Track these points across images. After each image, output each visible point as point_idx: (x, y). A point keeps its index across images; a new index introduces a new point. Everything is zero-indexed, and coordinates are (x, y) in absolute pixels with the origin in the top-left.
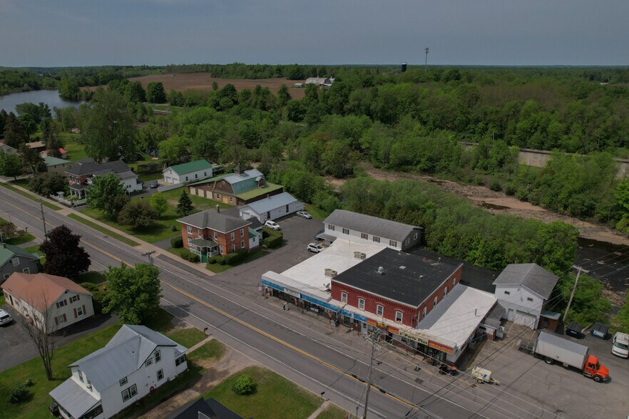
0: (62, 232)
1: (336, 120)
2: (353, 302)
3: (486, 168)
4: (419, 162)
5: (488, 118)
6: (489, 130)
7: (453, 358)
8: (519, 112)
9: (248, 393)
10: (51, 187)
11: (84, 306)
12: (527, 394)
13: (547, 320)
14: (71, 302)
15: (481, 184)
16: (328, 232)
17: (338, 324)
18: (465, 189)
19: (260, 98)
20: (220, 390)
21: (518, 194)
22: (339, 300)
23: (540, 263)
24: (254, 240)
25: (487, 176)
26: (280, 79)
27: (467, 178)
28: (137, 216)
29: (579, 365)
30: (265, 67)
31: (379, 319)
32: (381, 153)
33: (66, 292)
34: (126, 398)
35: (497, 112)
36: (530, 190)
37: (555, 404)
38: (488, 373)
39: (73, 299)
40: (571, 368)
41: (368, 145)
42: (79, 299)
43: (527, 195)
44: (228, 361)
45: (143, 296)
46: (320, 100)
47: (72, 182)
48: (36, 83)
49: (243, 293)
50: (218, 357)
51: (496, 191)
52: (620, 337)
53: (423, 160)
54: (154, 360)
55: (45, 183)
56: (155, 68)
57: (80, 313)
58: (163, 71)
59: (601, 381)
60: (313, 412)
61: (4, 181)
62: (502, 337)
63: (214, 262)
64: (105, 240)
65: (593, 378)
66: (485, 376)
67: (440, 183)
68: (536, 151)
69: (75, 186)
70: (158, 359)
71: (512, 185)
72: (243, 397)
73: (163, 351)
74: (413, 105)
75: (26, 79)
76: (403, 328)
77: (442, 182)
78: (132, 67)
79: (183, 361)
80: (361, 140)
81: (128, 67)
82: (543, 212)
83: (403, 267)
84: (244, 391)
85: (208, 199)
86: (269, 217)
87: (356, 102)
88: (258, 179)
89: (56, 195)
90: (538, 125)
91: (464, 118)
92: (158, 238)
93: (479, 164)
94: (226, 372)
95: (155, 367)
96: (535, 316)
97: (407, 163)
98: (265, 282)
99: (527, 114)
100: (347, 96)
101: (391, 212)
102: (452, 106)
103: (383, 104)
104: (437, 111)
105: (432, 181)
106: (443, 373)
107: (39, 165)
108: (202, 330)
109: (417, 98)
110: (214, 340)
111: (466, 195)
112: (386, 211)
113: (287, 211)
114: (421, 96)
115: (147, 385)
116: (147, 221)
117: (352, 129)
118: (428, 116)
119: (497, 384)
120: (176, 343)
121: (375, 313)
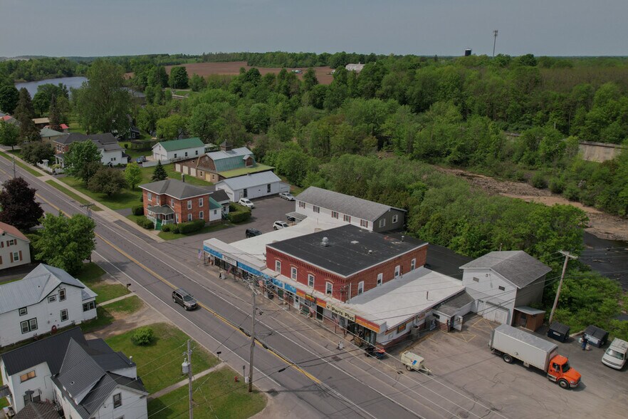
0: (18, 184)
1: (358, 104)
2: (286, 272)
3: (532, 162)
4: (449, 153)
5: (549, 106)
6: (550, 120)
7: (384, 340)
8: (592, 98)
9: (144, 344)
10: (38, 155)
11: (20, 252)
12: (462, 388)
13: (524, 315)
14: (8, 245)
15: (522, 180)
16: (299, 210)
17: (271, 297)
18: (500, 186)
19: (285, 82)
20: (119, 339)
21: (566, 192)
22: (274, 269)
23: (532, 252)
24: (215, 212)
25: (532, 172)
26: (323, 68)
27: (506, 173)
28: (106, 183)
29: (541, 365)
30: (307, 55)
31: (309, 290)
32: (404, 141)
33: (4, 235)
34: (25, 330)
35: (562, 99)
36: (584, 188)
37: (493, 402)
38: (419, 359)
39: (10, 243)
40: (532, 368)
41: (389, 132)
42: (16, 243)
43: (577, 193)
44: (139, 316)
45: (72, 244)
46: (350, 84)
47: (58, 151)
48: (70, 70)
49: (185, 260)
50: (132, 311)
51: (540, 188)
52: (618, 345)
53: (453, 149)
54: (58, 298)
55: (34, 150)
56: (192, 57)
57: (16, 259)
58: (199, 59)
59: (568, 387)
60: (204, 370)
61: (3, 150)
62: (460, 329)
63: (167, 230)
64: (72, 204)
65: (558, 382)
66: (415, 362)
67: (470, 178)
68: (611, 145)
69: (61, 155)
70: (63, 297)
71: (559, 182)
72: (139, 348)
73: (69, 291)
74: (457, 90)
75: (61, 66)
76: (332, 302)
77: (474, 177)
78: (167, 55)
79: (92, 308)
80: (383, 126)
81: (163, 55)
82: (597, 214)
83: (355, 242)
84: (141, 341)
85: (191, 177)
86: (245, 195)
87: (389, 87)
88: (245, 158)
89: (42, 163)
90: (618, 114)
91: (519, 106)
92: (123, 206)
93: (524, 157)
94: (133, 324)
95: (58, 306)
96: (507, 310)
97: (438, 154)
98: (206, 249)
99: (603, 101)
100: (379, 80)
101: (374, 193)
102: (504, 91)
103: (420, 89)
104: (485, 97)
105: (462, 175)
106: (368, 356)
107: (34, 135)
108: (126, 286)
109: (463, 83)
110: (135, 296)
111: (498, 192)
112: (369, 193)
113: (269, 191)
114: (467, 79)
115: (49, 322)
116: (114, 188)
117: (374, 114)
118: (474, 103)
119: (429, 374)
120: (84, 286)
121: (307, 285)
